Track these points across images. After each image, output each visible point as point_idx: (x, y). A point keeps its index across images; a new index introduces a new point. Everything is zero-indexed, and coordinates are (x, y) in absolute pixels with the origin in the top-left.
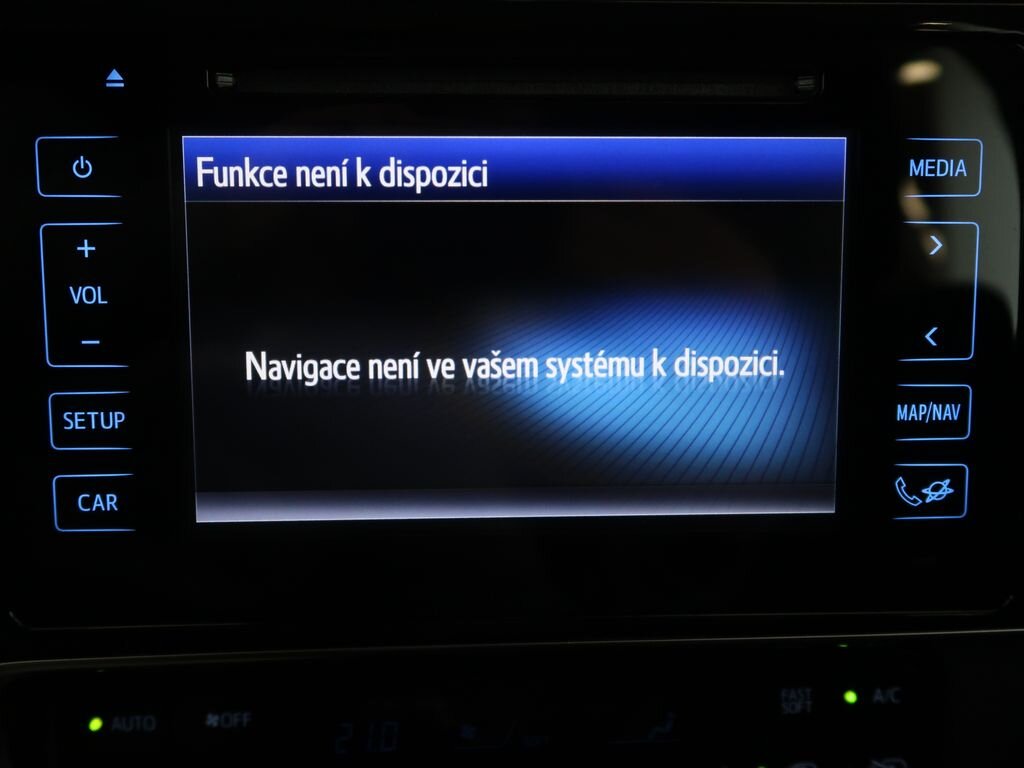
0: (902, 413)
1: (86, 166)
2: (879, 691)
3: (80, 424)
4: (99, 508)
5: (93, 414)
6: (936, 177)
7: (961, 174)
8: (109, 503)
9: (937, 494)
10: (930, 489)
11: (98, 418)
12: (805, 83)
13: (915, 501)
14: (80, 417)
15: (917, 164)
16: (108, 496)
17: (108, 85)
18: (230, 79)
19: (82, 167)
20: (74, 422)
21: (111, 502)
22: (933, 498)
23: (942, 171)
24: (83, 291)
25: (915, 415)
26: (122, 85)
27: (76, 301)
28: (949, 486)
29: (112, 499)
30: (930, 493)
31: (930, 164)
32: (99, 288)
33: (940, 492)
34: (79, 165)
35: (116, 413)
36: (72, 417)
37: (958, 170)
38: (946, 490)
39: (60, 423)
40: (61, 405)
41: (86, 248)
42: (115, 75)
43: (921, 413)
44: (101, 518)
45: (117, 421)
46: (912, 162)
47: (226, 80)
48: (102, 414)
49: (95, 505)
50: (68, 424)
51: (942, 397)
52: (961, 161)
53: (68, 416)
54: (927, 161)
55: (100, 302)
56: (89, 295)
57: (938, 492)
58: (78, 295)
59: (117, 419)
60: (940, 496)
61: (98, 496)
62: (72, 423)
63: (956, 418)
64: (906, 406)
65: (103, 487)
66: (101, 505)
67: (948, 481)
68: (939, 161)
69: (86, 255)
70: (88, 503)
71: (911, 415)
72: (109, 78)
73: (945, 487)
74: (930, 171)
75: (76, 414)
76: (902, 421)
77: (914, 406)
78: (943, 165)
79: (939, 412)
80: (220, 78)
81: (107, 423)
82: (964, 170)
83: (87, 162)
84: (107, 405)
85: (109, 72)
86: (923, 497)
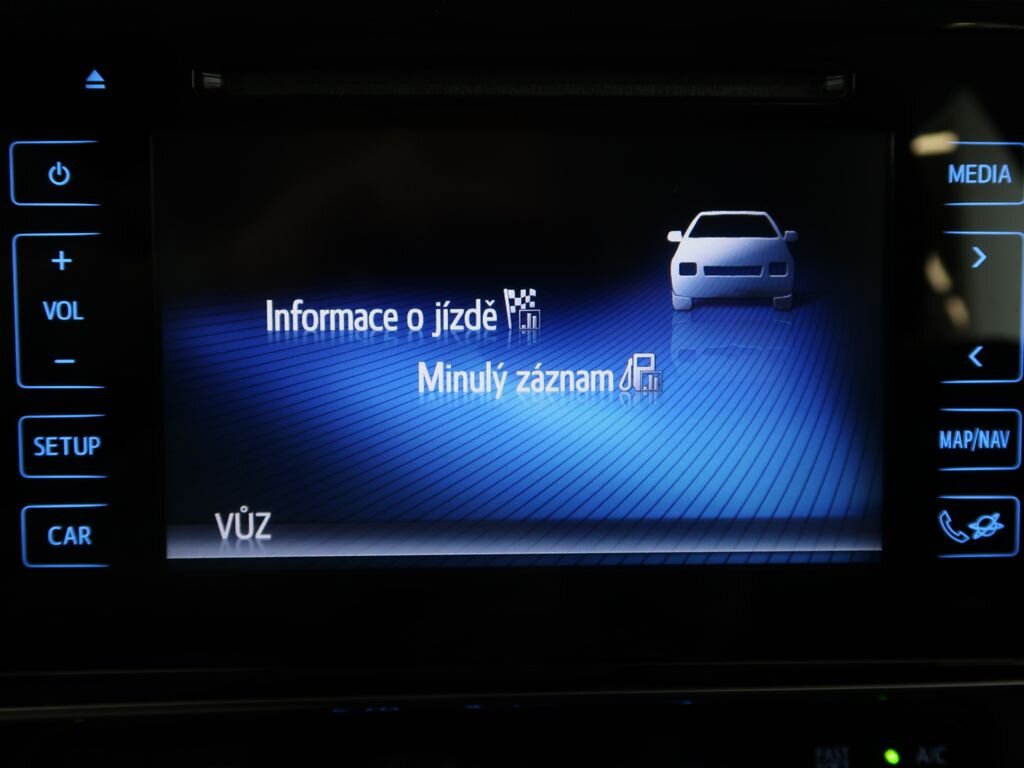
0: (945, 440)
1: (63, 172)
2: (923, 750)
3: (53, 450)
4: (71, 542)
5: (66, 439)
6: (977, 184)
7: (1004, 180)
8: (81, 536)
9: (985, 529)
10: (977, 524)
11: (71, 443)
12: (834, 83)
13: (961, 537)
14: (52, 442)
15: (957, 169)
16: (81, 528)
17: (89, 86)
18: (218, 81)
19: (59, 174)
20: (46, 448)
22: (983, 534)
23: (984, 177)
24: (57, 306)
25: (960, 442)
26: (103, 87)
27: (50, 317)
28: (1000, 521)
29: (85, 532)
30: (978, 528)
31: (971, 170)
32: (75, 303)
33: (989, 528)
34: (55, 172)
35: (91, 438)
36: (43, 442)
37: (1002, 176)
38: (995, 524)
39: (30, 448)
40: (33, 429)
41: (62, 261)
42: (95, 76)
43: (966, 441)
44: (73, 552)
45: (91, 447)
46: (952, 168)
47: (213, 80)
48: (76, 439)
49: (67, 539)
50: (39, 450)
51: (988, 423)
52: (1005, 167)
53: (39, 441)
54: (969, 166)
55: (76, 318)
56: (64, 310)
58: (52, 311)
59: (91, 445)
60: (988, 532)
61: (70, 529)
62: (42, 447)
63: (1005, 445)
64: (949, 432)
65: (75, 519)
66: (73, 538)
67: (997, 516)
68: (981, 166)
69: (62, 268)
70: (59, 536)
71: (956, 442)
72: (90, 79)
73: (994, 522)
74: (972, 177)
75: (49, 439)
76: (945, 449)
77: (958, 433)
78: (984, 171)
79: (986, 439)
80: (207, 80)
81: (81, 449)
82: (1008, 177)
83: (65, 169)
84: (80, 429)
85: (89, 73)
86: (970, 532)
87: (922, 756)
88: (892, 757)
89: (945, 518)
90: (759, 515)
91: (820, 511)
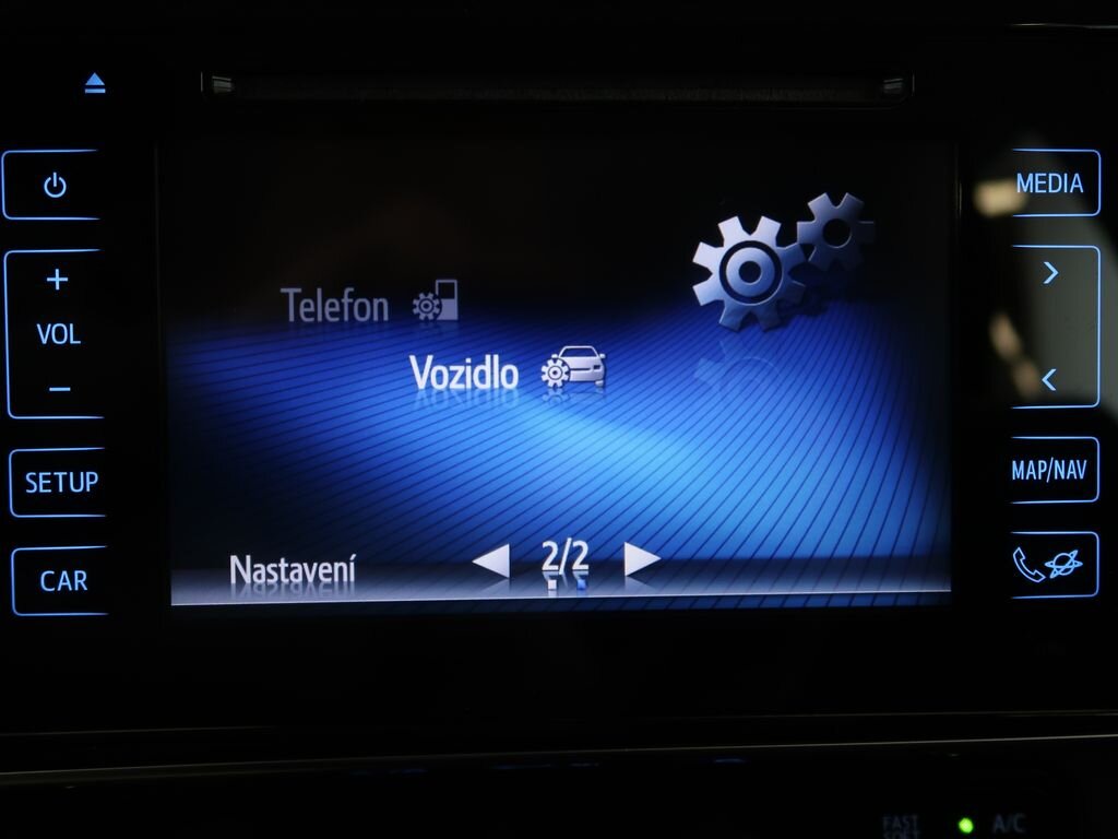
0: (1018, 471)
1: (59, 183)
3: (45, 486)
4: (65, 587)
5: (60, 475)
6: (1048, 194)
7: (1077, 190)
8: (77, 581)
9: (1063, 568)
10: (1054, 562)
11: (66, 479)
12: (892, 85)
13: (1037, 577)
14: (45, 478)
15: (1025, 180)
16: (76, 573)
17: (87, 91)
18: (229, 85)
19: (55, 186)
20: (39, 484)
21: (80, 580)
22: (1060, 573)
23: (1055, 187)
24: (52, 328)
25: (1034, 473)
26: (103, 91)
27: (44, 341)
28: (1077, 558)
29: (80, 577)
30: (1054, 567)
31: (1040, 178)
32: (71, 326)
33: (1067, 566)
34: (51, 183)
35: (88, 474)
36: (36, 479)
37: (1073, 186)
38: (1073, 563)
39: (21, 485)
40: (24, 464)
41: (57, 279)
42: (95, 80)
43: (1040, 471)
44: (68, 599)
45: (89, 483)
46: (1019, 176)
47: (223, 84)
48: (71, 474)
49: (61, 584)
50: (32, 487)
51: (1065, 452)
52: (1077, 175)
53: (31, 477)
54: (1037, 175)
55: (72, 342)
56: (60, 334)
57: (1064, 566)
58: (46, 334)
59: (89, 480)
60: (1066, 570)
61: (65, 573)
62: (34, 484)
63: (1082, 477)
64: (1022, 462)
65: (69, 562)
66: (68, 583)
67: (1075, 552)
68: (1051, 175)
69: (58, 288)
70: (52, 581)
71: (1029, 473)
72: (88, 83)
73: (1072, 559)
74: (1041, 187)
75: (41, 474)
76: (1018, 480)
77: (1031, 462)
78: (1055, 179)
79: (1061, 470)
80: (216, 84)
81: (77, 485)
82: (1080, 186)
83: (60, 179)
84: (77, 464)
85: (88, 77)
86: (1048, 571)
87: (999, 824)
88: (966, 826)
89: (1019, 556)
90: (817, 554)
91: (883, 549)
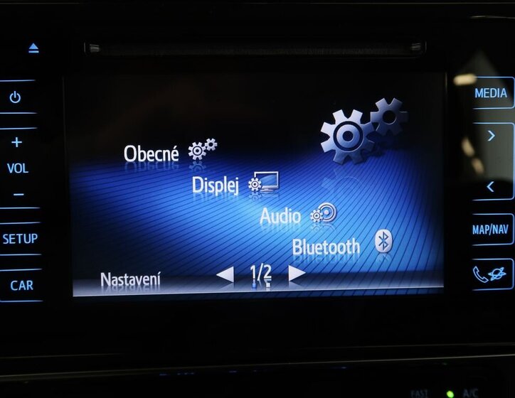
0: (475, 230)
1: (17, 96)
2: (466, 391)
3: (12, 241)
4: (22, 289)
5: (20, 235)
6: (490, 98)
7: (504, 96)
8: (28, 286)
9: (497, 276)
10: (493, 273)
11: (22, 237)
12: (416, 47)
13: (484, 280)
14: (12, 237)
15: (479, 91)
16: (28, 282)
17: (30, 52)
18: (98, 48)
19: (15, 97)
20: (9, 239)
22: (495, 278)
23: (493, 95)
24: (14, 166)
25: (483, 231)
26: (38, 52)
27: (11, 172)
28: (504, 271)
29: (30, 283)
30: (493, 275)
31: (487, 91)
32: (24, 164)
33: (499, 275)
34: (13, 96)
35: (33, 235)
36: (8, 237)
37: (502, 94)
39: (1, 240)
41: (17, 142)
42: (34, 46)
43: (486, 230)
44: (23, 294)
45: (33, 239)
46: (476, 90)
47: (95, 48)
48: (25, 235)
49: (21, 287)
50: (6, 241)
51: (498, 221)
52: (504, 89)
53: (6, 236)
54: (485, 89)
55: (24, 172)
56: (18, 168)
57: (497, 275)
58: (12, 168)
59: (33, 238)
60: (498, 277)
61: (22, 282)
62: (7, 239)
63: (506, 232)
64: (478, 226)
65: (25, 277)
66: (24, 286)
67: (503, 268)
68: (491, 89)
69: (17, 146)
70: (16, 285)
71: (481, 231)
72: (31, 48)
73: (501, 272)
74: (487, 95)
75: (10, 235)
76: (476, 234)
77: (482, 226)
78: (493, 91)
79: (496, 229)
80: (92, 48)
81: (28, 240)
82: (505, 94)
83: (18, 94)
84: (27, 230)
85: (31, 45)
86: (489, 277)
87: (466, 393)
88: (450, 394)
89: (476, 270)
90: (380, 270)
91: (412, 267)
